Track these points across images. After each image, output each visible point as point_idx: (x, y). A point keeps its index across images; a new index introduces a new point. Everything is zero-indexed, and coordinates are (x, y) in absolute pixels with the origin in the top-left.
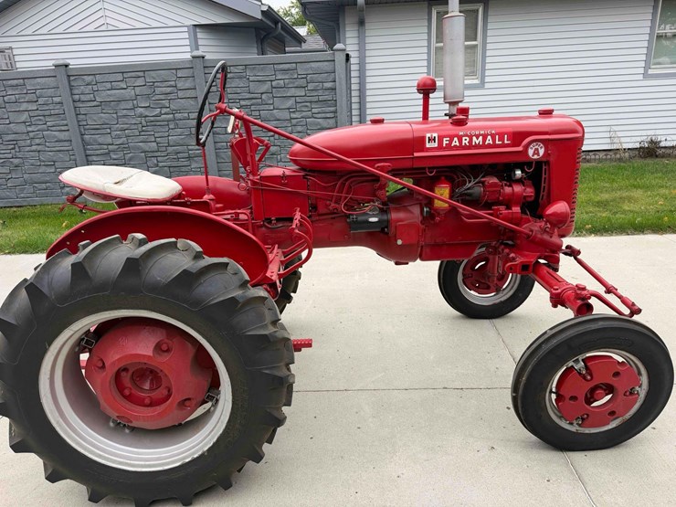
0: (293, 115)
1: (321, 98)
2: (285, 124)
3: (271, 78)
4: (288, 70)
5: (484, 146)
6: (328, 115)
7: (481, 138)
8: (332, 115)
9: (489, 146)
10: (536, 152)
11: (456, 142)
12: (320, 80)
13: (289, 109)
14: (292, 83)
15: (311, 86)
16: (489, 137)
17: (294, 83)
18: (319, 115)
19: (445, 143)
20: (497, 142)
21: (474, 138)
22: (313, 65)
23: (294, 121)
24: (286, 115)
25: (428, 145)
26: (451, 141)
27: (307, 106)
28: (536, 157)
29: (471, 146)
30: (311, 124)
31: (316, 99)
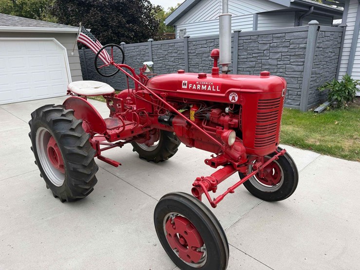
0: (279, 63)
1: (297, 53)
2: (274, 67)
3: (270, 42)
4: (280, 37)
5: (206, 91)
6: (300, 64)
7: (206, 86)
8: (302, 63)
9: (209, 91)
10: (233, 98)
11: (194, 87)
12: (298, 43)
13: (277, 59)
14: (281, 44)
15: (292, 46)
16: (209, 86)
17: (282, 45)
18: (294, 63)
19: (190, 86)
20: (213, 90)
21: (203, 86)
22: (295, 34)
23: (279, 66)
24: (275, 62)
25: (183, 87)
26: (192, 86)
27: (287, 58)
28: (233, 101)
29: (201, 90)
30: (288, 68)
31: (293, 54)
